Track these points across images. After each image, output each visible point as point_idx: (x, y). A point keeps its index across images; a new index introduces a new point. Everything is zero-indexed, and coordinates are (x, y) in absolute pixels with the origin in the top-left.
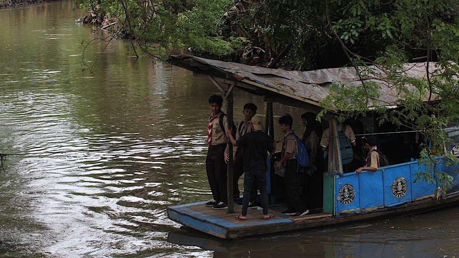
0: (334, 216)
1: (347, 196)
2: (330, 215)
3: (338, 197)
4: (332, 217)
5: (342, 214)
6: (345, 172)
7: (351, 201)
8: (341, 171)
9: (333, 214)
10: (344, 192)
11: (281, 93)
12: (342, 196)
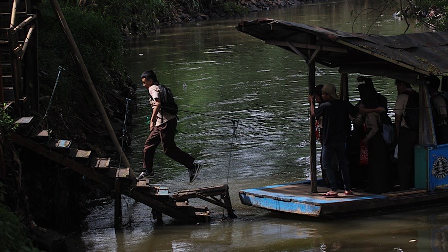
0: (428, 192)
1: (441, 169)
2: (424, 191)
3: (433, 171)
4: (427, 192)
5: (436, 190)
6: (438, 144)
7: (445, 175)
8: (434, 141)
9: (427, 190)
10: (438, 165)
11: (375, 55)
12: (436, 169)
